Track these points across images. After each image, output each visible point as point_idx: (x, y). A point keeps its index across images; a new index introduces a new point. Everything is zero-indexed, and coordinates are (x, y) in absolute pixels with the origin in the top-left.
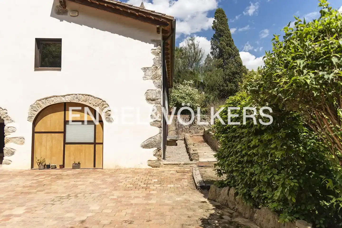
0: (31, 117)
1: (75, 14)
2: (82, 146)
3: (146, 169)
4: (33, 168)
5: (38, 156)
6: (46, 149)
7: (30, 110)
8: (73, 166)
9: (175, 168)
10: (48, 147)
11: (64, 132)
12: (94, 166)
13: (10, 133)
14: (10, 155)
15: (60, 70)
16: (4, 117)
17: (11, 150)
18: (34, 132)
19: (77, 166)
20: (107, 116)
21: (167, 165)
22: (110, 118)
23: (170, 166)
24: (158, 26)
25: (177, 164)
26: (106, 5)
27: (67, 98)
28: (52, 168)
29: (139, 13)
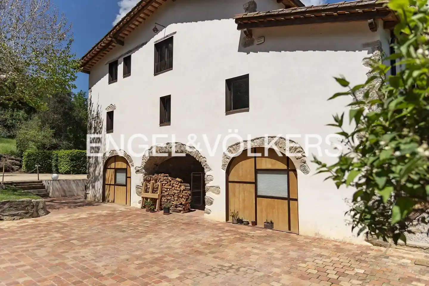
0: (224, 165)
1: (261, 41)
2: (274, 201)
3: (360, 247)
4: (229, 220)
5: (232, 209)
6: (239, 201)
7: (223, 158)
8: (265, 225)
9: (417, 253)
10: (241, 200)
11: (255, 183)
12: (290, 229)
13: (209, 182)
14: (209, 204)
15: (248, 111)
16: (204, 166)
17: (210, 199)
18: (227, 182)
19: (269, 225)
20: (301, 164)
21: (401, 245)
22: (305, 166)
23: (406, 249)
24: (369, 21)
25: (420, 248)
26: (292, 17)
27: (256, 142)
28: (245, 224)
29: (338, 12)
